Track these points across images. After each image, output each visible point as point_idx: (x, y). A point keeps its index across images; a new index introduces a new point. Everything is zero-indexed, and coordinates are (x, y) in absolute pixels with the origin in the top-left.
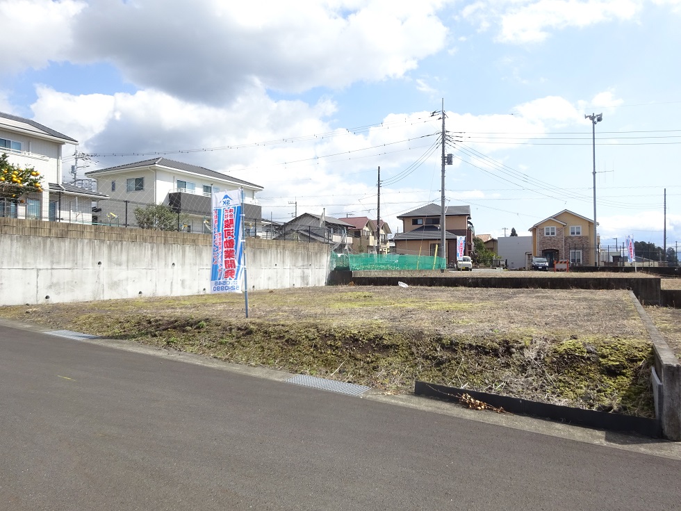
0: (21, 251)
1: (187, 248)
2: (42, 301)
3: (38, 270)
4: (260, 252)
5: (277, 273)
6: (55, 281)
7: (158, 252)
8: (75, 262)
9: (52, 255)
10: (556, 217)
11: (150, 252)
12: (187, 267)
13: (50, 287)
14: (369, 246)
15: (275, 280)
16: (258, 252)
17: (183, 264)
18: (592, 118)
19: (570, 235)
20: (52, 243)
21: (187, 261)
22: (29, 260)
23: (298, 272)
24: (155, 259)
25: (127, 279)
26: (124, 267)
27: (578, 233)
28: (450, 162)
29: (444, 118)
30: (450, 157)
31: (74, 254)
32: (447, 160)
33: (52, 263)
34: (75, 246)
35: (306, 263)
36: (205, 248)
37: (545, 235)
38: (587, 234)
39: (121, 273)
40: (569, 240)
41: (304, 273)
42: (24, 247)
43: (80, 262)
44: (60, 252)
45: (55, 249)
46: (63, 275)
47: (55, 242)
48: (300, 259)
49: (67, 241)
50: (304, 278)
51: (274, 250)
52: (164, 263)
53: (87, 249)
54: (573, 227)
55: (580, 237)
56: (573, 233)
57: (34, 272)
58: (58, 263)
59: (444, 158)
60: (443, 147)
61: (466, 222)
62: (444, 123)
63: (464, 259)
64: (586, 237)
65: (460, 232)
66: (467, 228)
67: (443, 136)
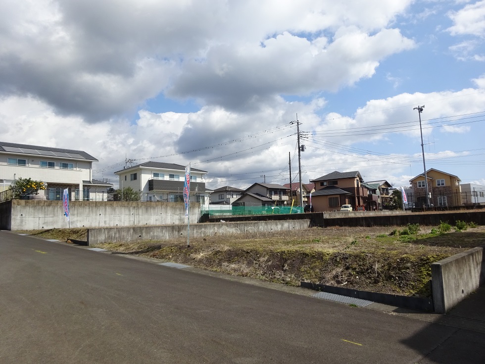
0: (33, 211)
1: (107, 208)
2: (41, 228)
3: (39, 218)
4: (151, 208)
5: (162, 217)
6: (46, 221)
7: (92, 209)
8: (54, 214)
9: (45, 212)
11: (88, 210)
12: (107, 216)
13: (44, 224)
15: (161, 221)
16: (149, 208)
17: (105, 214)
19: (437, 186)
20: (45, 208)
21: (107, 213)
22: (36, 214)
23: (177, 217)
24: (91, 212)
25: (77, 221)
26: (76, 216)
27: (443, 184)
28: (303, 150)
30: (303, 146)
31: (54, 211)
32: (301, 149)
33: (45, 215)
34: (54, 209)
35: (182, 212)
36: (117, 208)
37: (418, 187)
38: (449, 184)
39: (75, 218)
40: (437, 189)
41: (181, 217)
42: (34, 210)
43: (56, 214)
44: (48, 211)
45: (46, 210)
46: (49, 219)
47: (46, 208)
48: (178, 210)
49: (51, 207)
50: (180, 220)
51: (160, 207)
52: (95, 214)
53: (59, 210)
54: (438, 180)
55: (444, 187)
56: (439, 185)
57: (38, 218)
58: (47, 215)
59: (299, 148)
60: (299, 141)
61: (356, 182)
62: (298, 128)
63: (345, 207)
64: (449, 187)
65: (352, 189)
66: (356, 186)
67: (298, 136)
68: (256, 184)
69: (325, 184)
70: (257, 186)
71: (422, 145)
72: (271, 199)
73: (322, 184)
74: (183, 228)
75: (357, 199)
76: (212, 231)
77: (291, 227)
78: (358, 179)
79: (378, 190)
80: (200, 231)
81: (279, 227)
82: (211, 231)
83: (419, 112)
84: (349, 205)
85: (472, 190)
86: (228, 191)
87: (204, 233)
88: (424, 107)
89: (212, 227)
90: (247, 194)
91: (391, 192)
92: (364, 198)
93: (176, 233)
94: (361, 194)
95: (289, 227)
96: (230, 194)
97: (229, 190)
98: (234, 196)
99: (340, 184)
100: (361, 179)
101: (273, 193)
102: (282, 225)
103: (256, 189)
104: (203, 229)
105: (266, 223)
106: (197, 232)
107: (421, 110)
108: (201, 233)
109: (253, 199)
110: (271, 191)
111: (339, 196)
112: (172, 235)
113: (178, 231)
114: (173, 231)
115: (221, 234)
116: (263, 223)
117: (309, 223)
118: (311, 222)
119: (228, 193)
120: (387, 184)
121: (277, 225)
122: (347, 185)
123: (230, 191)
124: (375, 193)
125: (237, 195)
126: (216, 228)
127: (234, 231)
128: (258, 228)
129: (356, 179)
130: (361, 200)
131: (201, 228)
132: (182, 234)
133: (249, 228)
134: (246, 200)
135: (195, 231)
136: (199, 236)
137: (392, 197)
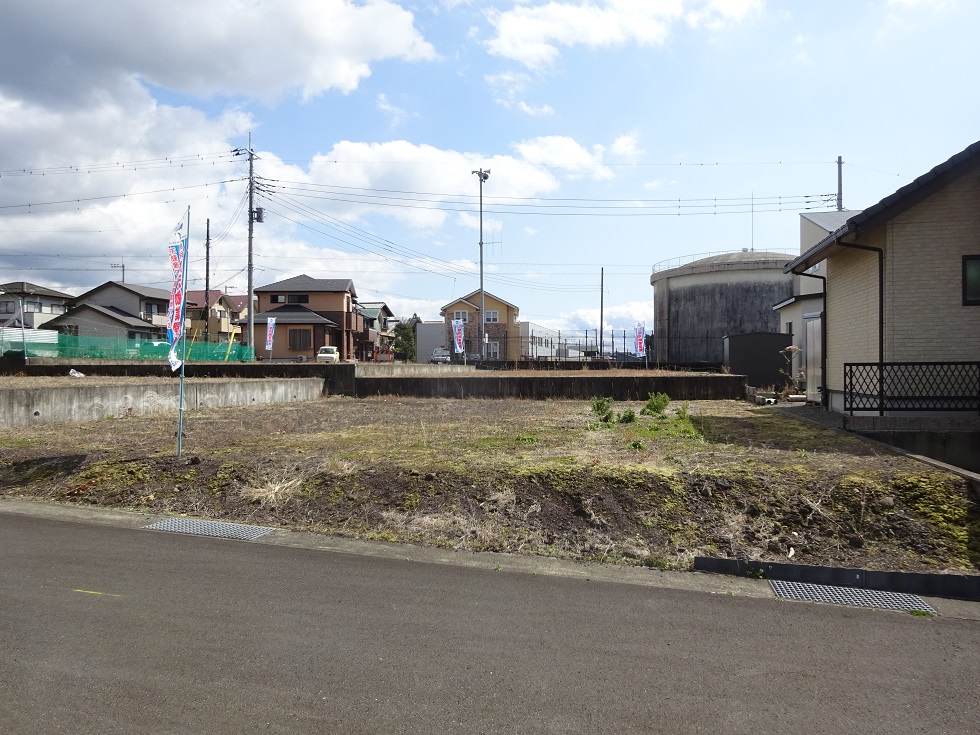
10: (469, 299)
14: (220, 333)
18: (480, 174)
19: (485, 321)
27: (495, 320)
28: (259, 219)
29: (251, 159)
30: (260, 211)
32: (255, 215)
38: (504, 321)
54: (488, 312)
55: (496, 325)
56: (488, 320)
59: (251, 212)
60: (251, 198)
61: (345, 301)
62: (251, 166)
63: (327, 351)
64: (504, 325)
65: (336, 316)
66: (345, 310)
67: (251, 184)
68: (110, 284)
69: (281, 299)
70: (113, 290)
71: (481, 244)
72: (150, 322)
73: (274, 300)
74: (40, 396)
75: (345, 337)
76: (119, 403)
77: (289, 396)
78: (349, 295)
79: (376, 322)
80: (87, 405)
81: (268, 393)
82: (117, 405)
83: (481, 181)
84: (335, 348)
85: (530, 334)
86: (28, 294)
87: (101, 410)
88: (489, 172)
89: (119, 393)
90: (85, 307)
91: (392, 326)
92: (356, 335)
93: (20, 411)
94: (354, 328)
95: (286, 395)
96: (34, 303)
97: (32, 291)
98: (46, 309)
99: (314, 303)
100: (354, 296)
101: (155, 308)
102: (274, 390)
103: (110, 297)
104: (97, 400)
105: (242, 385)
106: (80, 407)
107: (484, 176)
108: (90, 410)
109: (102, 318)
110: (151, 305)
111: (311, 328)
112: (8, 415)
113: (28, 406)
114: (11, 405)
115: (142, 413)
116: (237, 386)
117: (322, 385)
118: (325, 383)
119: (27, 299)
120: (386, 310)
121: (263, 389)
122: (328, 305)
123: (35, 295)
124: (372, 326)
125: (52, 306)
126: (129, 397)
127: (174, 405)
128: (226, 397)
129: (346, 295)
130: (352, 340)
131: (92, 398)
132: (37, 414)
133: (208, 396)
134: (82, 320)
135: (75, 405)
136: (85, 418)
137: (393, 335)
